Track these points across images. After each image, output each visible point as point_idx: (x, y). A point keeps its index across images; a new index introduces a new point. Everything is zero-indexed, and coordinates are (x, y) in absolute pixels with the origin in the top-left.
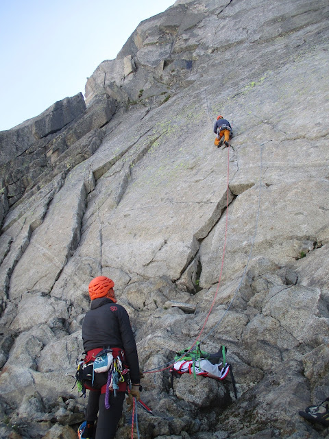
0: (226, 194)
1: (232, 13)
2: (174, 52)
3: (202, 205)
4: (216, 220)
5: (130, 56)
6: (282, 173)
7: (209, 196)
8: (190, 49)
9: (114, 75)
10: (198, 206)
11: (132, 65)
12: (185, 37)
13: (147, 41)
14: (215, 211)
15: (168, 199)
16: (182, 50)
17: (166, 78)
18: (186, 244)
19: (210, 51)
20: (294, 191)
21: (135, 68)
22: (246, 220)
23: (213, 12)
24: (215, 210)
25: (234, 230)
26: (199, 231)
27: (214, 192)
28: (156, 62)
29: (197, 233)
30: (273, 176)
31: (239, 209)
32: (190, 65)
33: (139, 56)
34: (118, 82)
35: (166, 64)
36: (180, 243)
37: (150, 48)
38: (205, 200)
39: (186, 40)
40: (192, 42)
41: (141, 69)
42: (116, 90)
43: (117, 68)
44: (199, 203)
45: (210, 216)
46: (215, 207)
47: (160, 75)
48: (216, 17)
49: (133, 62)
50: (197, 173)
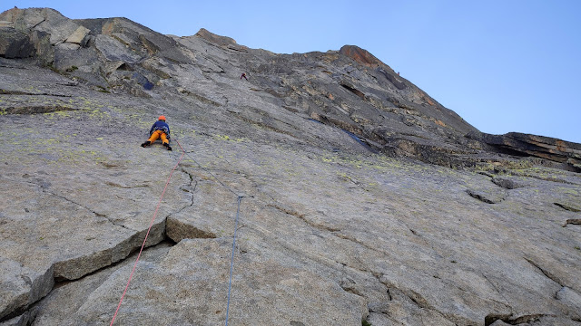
0: (156, 227)
1: (218, 81)
2: (140, 65)
3: (103, 222)
4: (115, 259)
5: (88, 31)
6: (265, 244)
7: (124, 215)
8: (159, 74)
9: (55, 30)
10: (94, 219)
11: (85, 39)
12: (161, 61)
13: (118, 35)
14: (124, 244)
15: (38, 180)
16: (151, 69)
17: (113, 79)
18: (26, 270)
19: (180, 90)
20: (293, 280)
21: (86, 44)
22: (187, 287)
23: (200, 66)
24: (125, 242)
25: (152, 294)
26: (71, 261)
27: (137, 213)
28: (114, 59)
29: (65, 263)
30: (252, 242)
31: (177, 261)
32: (149, 86)
33: (99, 40)
34: (53, 39)
35: (123, 67)
36: (13, 265)
37: (117, 43)
38: (114, 217)
39: (161, 65)
40: (166, 70)
41: (91, 51)
42: (44, 41)
43: (64, 28)
44: (98, 215)
45: (111, 246)
46: (127, 237)
47: (109, 71)
48: (201, 72)
49: (88, 38)
50: (116, 175)
